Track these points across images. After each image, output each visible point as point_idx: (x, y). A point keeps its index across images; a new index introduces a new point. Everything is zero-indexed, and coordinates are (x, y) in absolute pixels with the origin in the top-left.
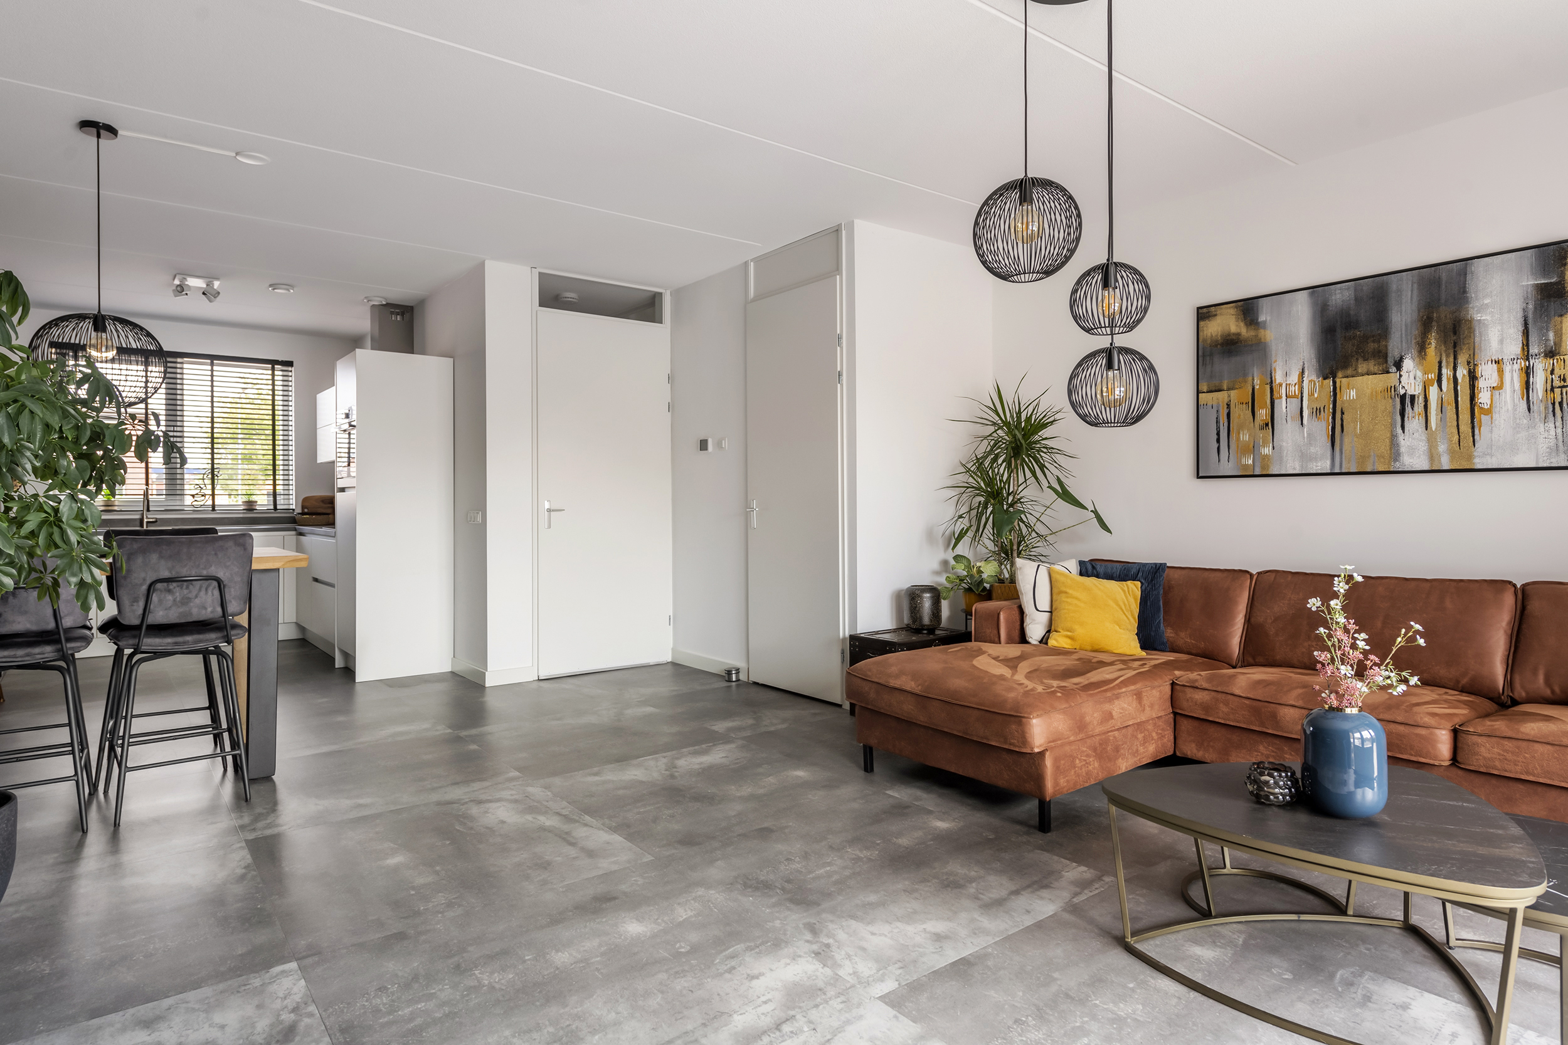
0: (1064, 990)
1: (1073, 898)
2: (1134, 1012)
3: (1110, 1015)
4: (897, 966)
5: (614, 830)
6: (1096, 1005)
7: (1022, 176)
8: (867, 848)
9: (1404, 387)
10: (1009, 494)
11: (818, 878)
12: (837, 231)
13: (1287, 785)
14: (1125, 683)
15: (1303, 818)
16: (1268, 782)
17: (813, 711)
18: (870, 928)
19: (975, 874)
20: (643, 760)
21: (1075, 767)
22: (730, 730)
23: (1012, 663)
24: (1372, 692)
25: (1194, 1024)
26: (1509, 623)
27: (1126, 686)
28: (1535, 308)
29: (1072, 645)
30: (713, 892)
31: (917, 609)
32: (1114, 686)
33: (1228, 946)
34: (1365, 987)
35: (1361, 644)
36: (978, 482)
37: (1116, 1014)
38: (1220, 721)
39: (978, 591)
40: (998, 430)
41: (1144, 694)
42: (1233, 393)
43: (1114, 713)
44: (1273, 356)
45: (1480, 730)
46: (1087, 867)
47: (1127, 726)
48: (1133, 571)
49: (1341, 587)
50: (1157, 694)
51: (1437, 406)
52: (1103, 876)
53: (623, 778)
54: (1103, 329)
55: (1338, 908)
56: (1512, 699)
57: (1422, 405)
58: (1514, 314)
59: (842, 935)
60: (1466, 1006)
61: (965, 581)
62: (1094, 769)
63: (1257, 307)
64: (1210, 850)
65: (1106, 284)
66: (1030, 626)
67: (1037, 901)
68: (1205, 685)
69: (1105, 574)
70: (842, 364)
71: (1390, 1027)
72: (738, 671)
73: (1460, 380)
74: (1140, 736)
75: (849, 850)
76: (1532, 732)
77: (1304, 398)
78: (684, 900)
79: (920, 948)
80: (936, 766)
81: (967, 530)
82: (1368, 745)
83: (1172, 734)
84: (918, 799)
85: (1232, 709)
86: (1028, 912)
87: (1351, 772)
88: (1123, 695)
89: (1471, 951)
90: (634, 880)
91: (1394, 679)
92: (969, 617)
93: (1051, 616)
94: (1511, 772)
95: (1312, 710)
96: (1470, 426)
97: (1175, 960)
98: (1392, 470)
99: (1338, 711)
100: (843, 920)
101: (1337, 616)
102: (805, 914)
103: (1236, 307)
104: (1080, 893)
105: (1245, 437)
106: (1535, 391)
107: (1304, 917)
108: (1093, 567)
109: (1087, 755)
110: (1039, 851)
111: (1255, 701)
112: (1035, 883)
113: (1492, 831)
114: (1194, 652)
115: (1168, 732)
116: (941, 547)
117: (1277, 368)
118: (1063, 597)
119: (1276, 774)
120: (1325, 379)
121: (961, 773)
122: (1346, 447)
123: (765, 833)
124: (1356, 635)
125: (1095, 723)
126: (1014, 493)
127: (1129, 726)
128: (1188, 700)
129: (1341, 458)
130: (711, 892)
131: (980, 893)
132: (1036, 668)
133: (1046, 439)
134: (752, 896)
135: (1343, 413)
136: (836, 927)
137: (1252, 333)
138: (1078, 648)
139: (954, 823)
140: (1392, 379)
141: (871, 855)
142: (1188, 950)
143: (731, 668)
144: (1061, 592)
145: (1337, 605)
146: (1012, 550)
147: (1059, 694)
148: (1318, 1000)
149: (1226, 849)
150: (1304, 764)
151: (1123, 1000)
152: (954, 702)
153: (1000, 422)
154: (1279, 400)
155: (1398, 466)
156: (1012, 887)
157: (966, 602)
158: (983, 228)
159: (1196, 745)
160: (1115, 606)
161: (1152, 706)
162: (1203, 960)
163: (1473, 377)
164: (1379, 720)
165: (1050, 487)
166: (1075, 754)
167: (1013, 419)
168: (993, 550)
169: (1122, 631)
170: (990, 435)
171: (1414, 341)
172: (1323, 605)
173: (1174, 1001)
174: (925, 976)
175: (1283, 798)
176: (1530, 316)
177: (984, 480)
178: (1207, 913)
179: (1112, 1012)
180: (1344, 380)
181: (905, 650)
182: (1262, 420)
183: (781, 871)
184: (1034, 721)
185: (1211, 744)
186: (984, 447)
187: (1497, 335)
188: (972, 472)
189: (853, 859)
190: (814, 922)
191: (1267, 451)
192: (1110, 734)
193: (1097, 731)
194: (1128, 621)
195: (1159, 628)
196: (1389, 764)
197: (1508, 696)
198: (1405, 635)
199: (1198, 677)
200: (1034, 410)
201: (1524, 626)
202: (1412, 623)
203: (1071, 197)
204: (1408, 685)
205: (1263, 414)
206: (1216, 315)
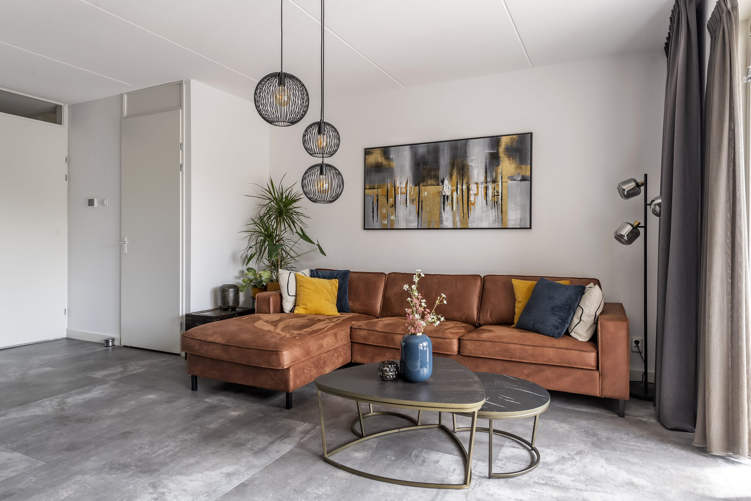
0: (293, 488)
1: (301, 440)
2: (326, 491)
3: (315, 495)
4: (204, 495)
5: (16, 450)
6: (308, 492)
7: (280, 71)
8: (191, 433)
9: (444, 192)
10: (276, 236)
11: (160, 455)
12: (180, 84)
13: (394, 370)
14: (329, 329)
15: (400, 384)
16: (387, 370)
17: (162, 360)
18: (190, 478)
19: (252, 437)
20: (41, 402)
21: (304, 374)
22: (106, 376)
23: (275, 324)
24: (427, 325)
25: (353, 490)
26: (479, 292)
27: (330, 331)
28: (489, 162)
29: (306, 312)
30: (88, 476)
31: (226, 298)
32: (324, 331)
33: (370, 449)
34: (423, 457)
35: (423, 304)
36: (260, 229)
37: (317, 494)
38: (371, 344)
39: (259, 287)
40: (271, 202)
41: (338, 334)
42: (379, 190)
43: (324, 345)
44: (396, 174)
45: (468, 338)
46: (308, 423)
47: (330, 350)
48: (335, 274)
49: (416, 279)
50: (344, 334)
51: (456, 201)
52: (316, 426)
53: (25, 415)
54: (319, 154)
55: (414, 423)
56: (479, 324)
57: (451, 200)
58: (482, 164)
59: (172, 485)
60: (459, 456)
61: (253, 282)
62: (314, 373)
63: (390, 151)
64: (363, 406)
65: (319, 132)
66: (285, 304)
67: (282, 445)
68: (365, 327)
69: (322, 276)
70: (183, 159)
71: (432, 472)
72: (113, 340)
73: (464, 190)
74: (336, 355)
75: (180, 436)
76: (485, 337)
77: (407, 194)
78: (66, 485)
79: (218, 483)
80: (233, 382)
81: (254, 255)
82: (425, 349)
83: (350, 352)
84: (223, 401)
85: (376, 337)
86: (278, 451)
87: (419, 361)
88: (328, 335)
89: (462, 432)
90: (29, 480)
91: (435, 319)
92: (254, 301)
93: (296, 298)
94: (478, 354)
95: (405, 335)
96: (467, 210)
97: (346, 461)
98: (440, 228)
99: (414, 335)
100: (174, 476)
101: (415, 292)
102: (149, 478)
103: (381, 150)
104: (304, 437)
105: (384, 211)
106: (489, 196)
107: (402, 430)
108: (317, 273)
109: (310, 367)
110: (285, 419)
111: (385, 333)
112: (282, 436)
113: (469, 380)
114: (361, 312)
115: (348, 351)
116: (240, 265)
117: (397, 180)
118: (302, 288)
119: (390, 366)
120: (415, 186)
121: (246, 384)
122: (423, 217)
123: (126, 435)
124: (421, 301)
125: (315, 350)
126: (279, 235)
127: (331, 350)
128: (357, 335)
129: (421, 222)
130: (86, 477)
131: (253, 447)
132: (287, 325)
133: (296, 208)
134: (114, 474)
135: (422, 202)
136: (169, 481)
137: (387, 163)
138: (308, 313)
139: (242, 411)
140: (440, 187)
141: (193, 437)
142: (352, 455)
143: (109, 338)
144: (301, 286)
145: (414, 287)
146: (277, 265)
147: (297, 338)
148: (405, 467)
149: (371, 405)
150: (401, 360)
151: (321, 487)
152: (243, 346)
153: (272, 198)
154: (398, 195)
155: (442, 226)
156: (270, 440)
157: (253, 293)
158: (259, 97)
159: (361, 356)
160: (326, 292)
161: (341, 340)
162: (359, 458)
163: (468, 189)
164: (429, 337)
165: (297, 232)
166: (305, 367)
167: (279, 196)
168: (268, 265)
169: (329, 304)
170: (267, 205)
171: (448, 172)
172: (409, 287)
173: (344, 481)
174: (220, 497)
175: (392, 377)
176: (488, 165)
177: (263, 228)
178: (362, 435)
179: (316, 493)
180: (423, 187)
181: (218, 321)
182: (391, 203)
183: (135, 456)
184: (285, 352)
185: (367, 355)
186: (264, 211)
187: (476, 172)
188: (257, 223)
189: (182, 441)
190: (155, 481)
191: (393, 218)
192: (322, 355)
193: (316, 354)
194: (332, 299)
195: (346, 301)
196: (433, 356)
197: (478, 323)
198: (439, 299)
199: (362, 324)
200: (289, 192)
201: (484, 293)
202: (442, 294)
203: (303, 85)
204: (440, 321)
205: (391, 200)
206: (372, 153)
